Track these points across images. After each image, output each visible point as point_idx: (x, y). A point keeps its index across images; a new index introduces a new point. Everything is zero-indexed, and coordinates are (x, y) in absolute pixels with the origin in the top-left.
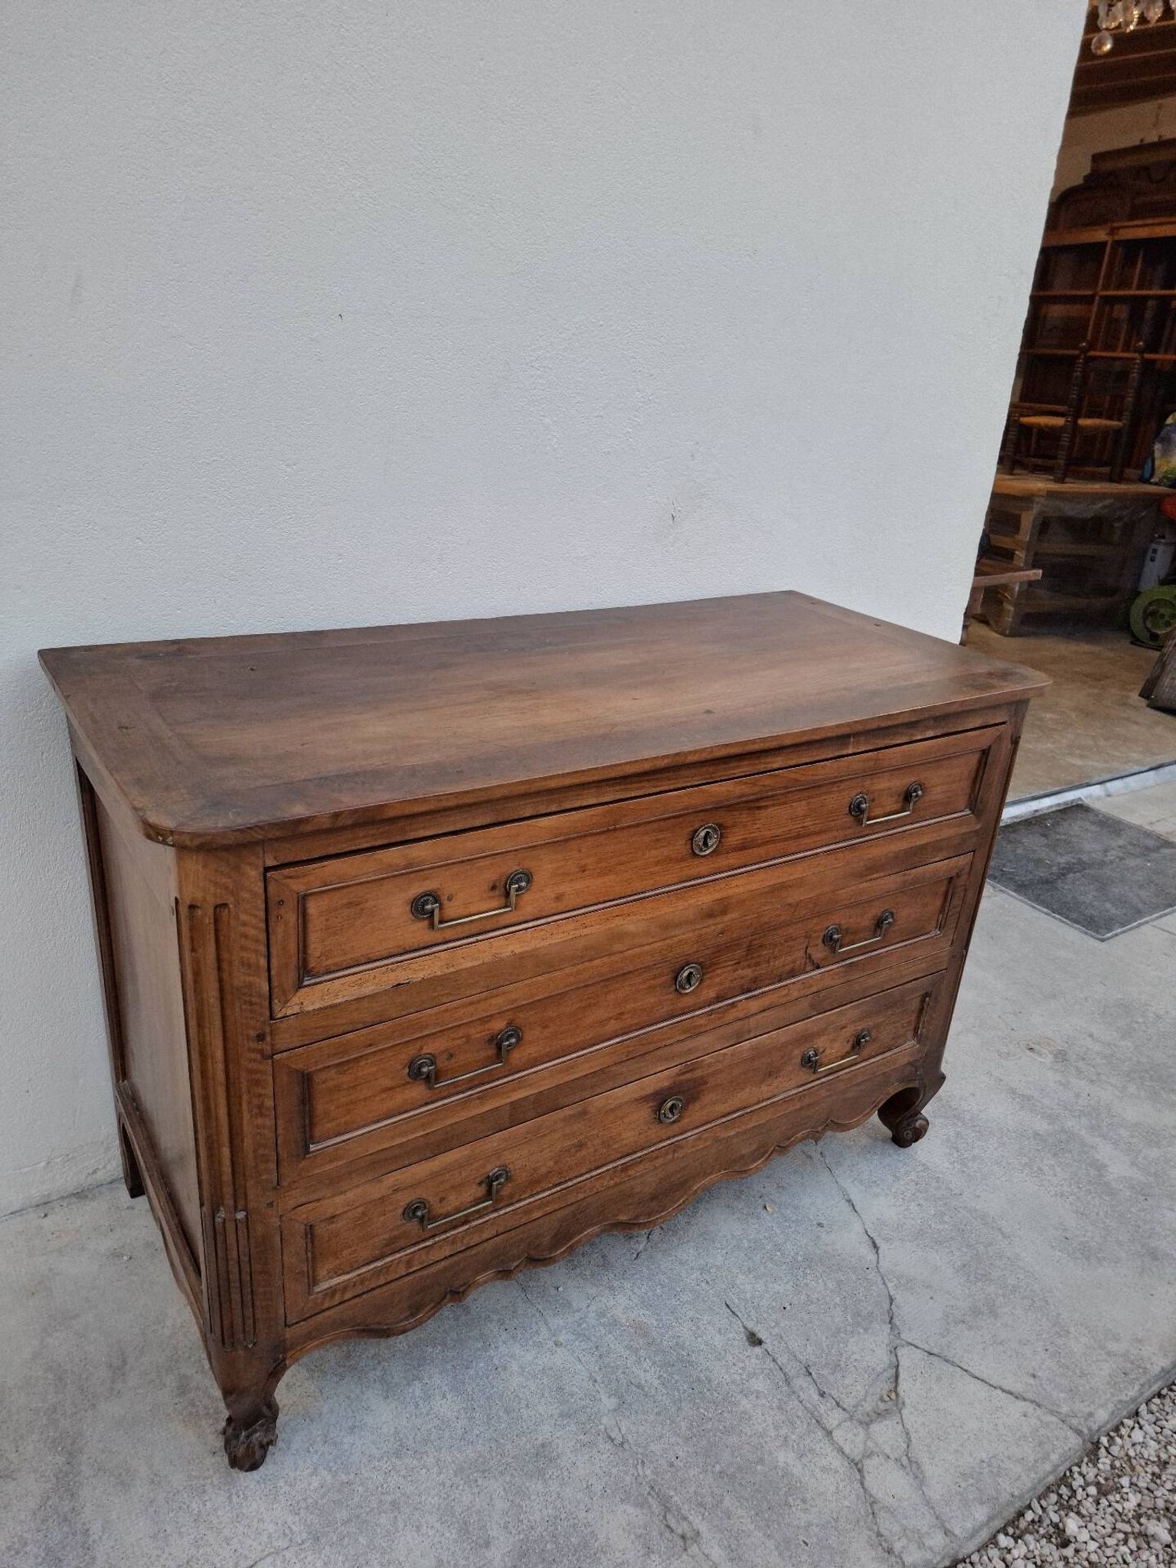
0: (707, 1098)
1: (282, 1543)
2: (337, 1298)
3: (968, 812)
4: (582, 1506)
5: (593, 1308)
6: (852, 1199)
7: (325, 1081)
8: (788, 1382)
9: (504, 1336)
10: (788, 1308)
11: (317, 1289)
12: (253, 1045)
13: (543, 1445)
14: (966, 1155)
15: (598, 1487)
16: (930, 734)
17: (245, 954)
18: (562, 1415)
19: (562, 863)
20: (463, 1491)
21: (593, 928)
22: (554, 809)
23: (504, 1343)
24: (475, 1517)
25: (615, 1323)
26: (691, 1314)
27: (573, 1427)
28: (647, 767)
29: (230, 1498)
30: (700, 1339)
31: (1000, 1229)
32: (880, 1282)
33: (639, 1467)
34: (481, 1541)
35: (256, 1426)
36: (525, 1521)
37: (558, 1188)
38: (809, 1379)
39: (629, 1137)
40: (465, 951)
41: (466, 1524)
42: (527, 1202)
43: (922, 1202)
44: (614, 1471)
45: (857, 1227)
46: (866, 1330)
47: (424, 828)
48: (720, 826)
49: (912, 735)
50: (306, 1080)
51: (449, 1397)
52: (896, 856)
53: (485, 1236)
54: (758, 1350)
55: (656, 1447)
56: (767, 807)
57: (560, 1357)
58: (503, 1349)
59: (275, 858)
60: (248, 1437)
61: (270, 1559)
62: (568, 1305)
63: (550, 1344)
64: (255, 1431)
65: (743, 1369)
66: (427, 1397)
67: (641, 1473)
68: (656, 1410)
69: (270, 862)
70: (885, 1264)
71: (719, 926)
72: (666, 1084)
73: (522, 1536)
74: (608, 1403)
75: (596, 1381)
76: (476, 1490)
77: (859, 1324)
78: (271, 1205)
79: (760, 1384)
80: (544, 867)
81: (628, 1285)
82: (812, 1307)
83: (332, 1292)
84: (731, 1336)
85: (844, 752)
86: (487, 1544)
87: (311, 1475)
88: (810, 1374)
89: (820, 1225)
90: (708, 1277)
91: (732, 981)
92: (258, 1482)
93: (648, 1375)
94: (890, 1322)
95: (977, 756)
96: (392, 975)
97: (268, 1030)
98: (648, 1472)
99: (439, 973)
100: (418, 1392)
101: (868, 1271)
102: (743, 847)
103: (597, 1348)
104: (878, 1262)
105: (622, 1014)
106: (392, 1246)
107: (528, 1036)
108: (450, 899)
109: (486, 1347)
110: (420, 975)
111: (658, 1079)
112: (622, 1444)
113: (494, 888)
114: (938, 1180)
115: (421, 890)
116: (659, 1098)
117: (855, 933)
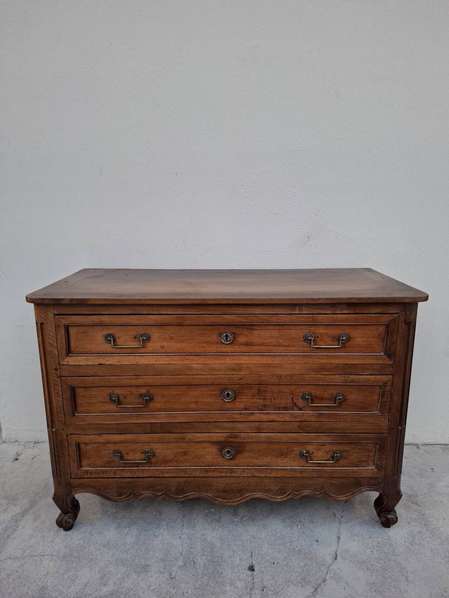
0: (247, 454)
1: (55, 554)
2: (89, 476)
3: (382, 354)
4: (143, 590)
5: (202, 532)
6: (341, 538)
7: (80, 392)
8: (251, 589)
9: (166, 527)
10: (276, 563)
11: (82, 469)
12: (54, 372)
13: (148, 565)
14: (417, 541)
15: (152, 588)
16: (344, 312)
17: (50, 340)
18: (162, 560)
19: (162, 334)
20: (113, 566)
21: (177, 362)
22: (155, 313)
23: (164, 529)
24: (109, 575)
25: (206, 540)
26: (235, 549)
27: (162, 565)
28: (189, 302)
29: (54, 536)
30: (231, 559)
31: (407, 577)
32: (325, 571)
33: (172, 589)
34: (104, 583)
35: (68, 515)
36: (122, 585)
37: (176, 468)
38: (261, 592)
39: (209, 458)
40: (124, 358)
41: (105, 576)
42: (162, 468)
43: (374, 551)
44: (163, 585)
45: (334, 549)
46: (302, 586)
47: (106, 311)
48: (234, 333)
49: (334, 311)
50: (73, 390)
51: (133, 537)
52: (337, 366)
53: (145, 475)
54: (250, 573)
55: (183, 585)
56: (256, 330)
57: (177, 542)
58: (162, 531)
59: (57, 311)
60: (64, 517)
61: (49, 556)
62: (194, 527)
63: (178, 536)
64: (66, 516)
65: (238, 576)
66: (127, 534)
67: (171, 591)
68: (194, 574)
69: (56, 313)
70: (334, 567)
71: (240, 376)
72: (222, 439)
73: (117, 589)
74: (180, 563)
75: (182, 555)
76: (116, 568)
77: (301, 583)
78: (63, 430)
79: (240, 584)
80: (155, 334)
81: (220, 530)
82: (286, 568)
83: (87, 472)
84: (244, 563)
85: (294, 312)
86: (106, 585)
87: (78, 540)
88: (263, 590)
89: (317, 541)
90: (252, 540)
91: (252, 403)
92: (64, 535)
93: (201, 561)
94: (316, 589)
95: (384, 327)
96: (98, 360)
97: (58, 368)
98: (173, 592)
99: (115, 364)
100: (126, 531)
101: (323, 566)
102: (247, 344)
103: (192, 545)
104: (331, 565)
105: (197, 402)
106: (109, 464)
107: (156, 399)
108: (119, 338)
109: (158, 528)
110: (108, 363)
111: (219, 436)
112: (172, 578)
113: (135, 338)
114: (391, 545)
115: (108, 333)
116: (221, 445)
117: (321, 399)
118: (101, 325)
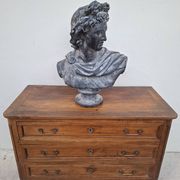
0: (98, 171)
40: (47, 137)
48: (93, 129)
96: (36, 139)
107: (60, 153)
108: (44, 130)
113: (51, 130)
115: (40, 128)
116: (88, 169)
117: (129, 153)
118: (36, 126)
